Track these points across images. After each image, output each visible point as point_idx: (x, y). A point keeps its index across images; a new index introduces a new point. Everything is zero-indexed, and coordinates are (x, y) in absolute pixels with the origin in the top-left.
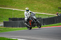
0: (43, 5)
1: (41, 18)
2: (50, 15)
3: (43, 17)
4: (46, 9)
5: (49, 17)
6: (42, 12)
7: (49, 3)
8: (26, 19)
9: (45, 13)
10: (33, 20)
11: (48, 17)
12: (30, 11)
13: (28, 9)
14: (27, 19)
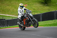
0: (7, 7)
1: (5, 19)
2: (13, 17)
3: (7, 19)
4: (10, 11)
5: (13, 19)
6: (6, 14)
7: (12, 5)
8: (19, 16)
9: (9, 14)
10: (29, 18)
11: (11, 19)
12: (24, 8)
13: (22, 5)
14: (21, 17)
